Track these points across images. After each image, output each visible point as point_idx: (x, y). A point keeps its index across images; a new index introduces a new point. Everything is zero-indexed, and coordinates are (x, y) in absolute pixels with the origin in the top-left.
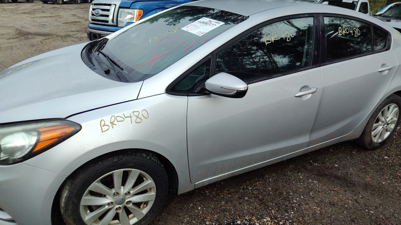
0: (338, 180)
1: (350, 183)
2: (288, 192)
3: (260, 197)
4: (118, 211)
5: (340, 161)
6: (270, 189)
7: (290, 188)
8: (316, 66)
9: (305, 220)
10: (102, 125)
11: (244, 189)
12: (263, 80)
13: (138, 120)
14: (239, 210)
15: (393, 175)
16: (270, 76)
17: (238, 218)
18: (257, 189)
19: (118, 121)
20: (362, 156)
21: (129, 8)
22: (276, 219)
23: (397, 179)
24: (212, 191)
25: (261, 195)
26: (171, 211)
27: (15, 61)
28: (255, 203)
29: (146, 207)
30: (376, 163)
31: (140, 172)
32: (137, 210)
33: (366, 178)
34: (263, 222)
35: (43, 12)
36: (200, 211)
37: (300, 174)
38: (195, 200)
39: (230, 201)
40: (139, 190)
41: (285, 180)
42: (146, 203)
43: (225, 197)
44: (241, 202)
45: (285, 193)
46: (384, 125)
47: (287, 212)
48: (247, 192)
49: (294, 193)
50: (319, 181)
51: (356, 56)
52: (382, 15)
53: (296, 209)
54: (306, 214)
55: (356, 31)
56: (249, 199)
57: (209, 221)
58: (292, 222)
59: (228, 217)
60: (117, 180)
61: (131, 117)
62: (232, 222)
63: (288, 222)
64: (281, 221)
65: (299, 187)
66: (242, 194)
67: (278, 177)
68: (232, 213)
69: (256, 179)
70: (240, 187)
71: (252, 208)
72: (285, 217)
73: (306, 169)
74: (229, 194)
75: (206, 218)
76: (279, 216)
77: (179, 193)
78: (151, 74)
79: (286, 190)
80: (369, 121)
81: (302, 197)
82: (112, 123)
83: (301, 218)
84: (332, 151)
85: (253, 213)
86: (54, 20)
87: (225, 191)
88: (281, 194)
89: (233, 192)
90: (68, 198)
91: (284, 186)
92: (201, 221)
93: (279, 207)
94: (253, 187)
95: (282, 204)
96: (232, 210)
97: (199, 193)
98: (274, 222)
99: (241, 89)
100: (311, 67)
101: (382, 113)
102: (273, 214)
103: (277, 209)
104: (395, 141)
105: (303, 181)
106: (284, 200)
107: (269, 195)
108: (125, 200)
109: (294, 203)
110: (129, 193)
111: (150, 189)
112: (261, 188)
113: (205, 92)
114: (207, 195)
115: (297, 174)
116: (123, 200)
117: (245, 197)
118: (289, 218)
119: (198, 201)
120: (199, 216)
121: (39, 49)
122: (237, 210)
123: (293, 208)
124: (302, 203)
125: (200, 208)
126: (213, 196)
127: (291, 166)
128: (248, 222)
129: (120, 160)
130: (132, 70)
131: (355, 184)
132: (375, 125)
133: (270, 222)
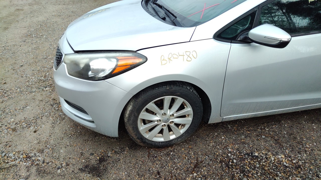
2: (302, 138)
3: (276, 138)
4: (163, 128)
6: (285, 132)
7: (304, 135)
9: (317, 163)
10: (162, 59)
11: (261, 129)
13: (189, 59)
14: (256, 144)
16: (308, 33)
17: (256, 151)
18: (273, 131)
19: (174, 58)
22: (290, 157)
24: (233, 126)
25: (276, 136)
26: (199, 136)
27: (84, 11)
28: (271, 142)
29: (183, 128)
31: (184, 100)
32: (176, 129)
34: (278, 158)
36: (223, 140)
37: (314, 124)
38: (219, 131)
39: (249, 137)
40: (180, 114)
41: (299, 127)
42: (184, 125)
43: (245, 133)
44: (259, 139)
45: (299, 138)
47: (300, 154)
48: (264, 132)
49: (307, 139)
53: (309, 153)
54: (318, 159)
56: (266, 137)
57: (231, 149)
58: (304, 162)
59: (247, 148)
60: (166, 104)
61: (183, 56)
62: (251, 153)
63: (301, 162)
64: (294, 160)
65: (312, 136)
66: (260, 133)
67: (293, 124)
68: (251, 146)
69: (273, 123)
70: (258, 127)
71: (268, 146)
72: (298, 157)
74: (248, 131)
75: (228, 146)
76: (292, 156)
77: (209, 122)
78: (202, 21)
79: (300, 136)
81: (315, 144)
82: (169, 59)
83: (313, 161)
85: (269, 149)
87: (245, 129)
88: (295, 138)
89: (252, 130)
90: (132, 111)
91: (299, 132)
92: (224, 147)
93: (292, 148)
94: (269, 129)
95: (296, 146)
96: (250, 143)
97: (222, 126)
98: (288, 160)
99: (285, 40)
102: (287, 153)
103: (291, 150)
105: (317, 131)
106: (297, 143)
107: (284, 137)
108: (169, 120)
109: (307, 147)
110: (173, 115)
111: (188, 115)
112: (277, 130)
113: (247, 41)
114: (229, 129)
115: (311, 124)
116: (168, 119)
117: (262, 136)
118: (302, 159)
119: (222, 132)
120: (223, 144)
121: (100, 4)
122: (255, 144)
123: (306, 151)
124: (315, 149)
125: (223, 137)
126: (234, 130)
127: (305, 117)
128: (265, 155)
129: (171, 89)
130: (185, 18)
133: (284, 158)
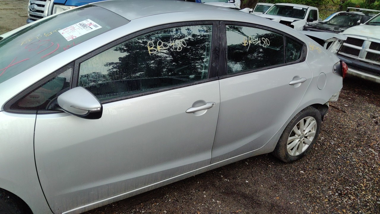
0: (244, 199)
1: (256, 203)
5: (253, 177)
6: (165, 211)
7: (188, 210)
8: (214, 79)
12: (145, 95)
15: (304, 193)
20: (277, 170)
21: (64, 4)
23: (307, 197)
30: (290, 179)
33: (275, 196)
35: (6, 4)
37: (205, 192)
41: (186, 200)
46: (301, 138)
50: (223, 201)
51: (264, 68)
52: (328, 23)
55: (264, 41)
65: (198, 209)
67: (179, 197)
70: (132, 210)
73: (214, 185)
80: (282, 135)
84: (248, 164)
86: (13, 13)
94: (146, 210)
99: (93, 110)
100: (208, 80)
101: (298, 125)
104: (316, 153)
105: (206, 201)
112: (155, 211)
113: (56, 109)
115: (201, 192)
127: (198, 182)
131: (261, 204)
132: (290, 139)
